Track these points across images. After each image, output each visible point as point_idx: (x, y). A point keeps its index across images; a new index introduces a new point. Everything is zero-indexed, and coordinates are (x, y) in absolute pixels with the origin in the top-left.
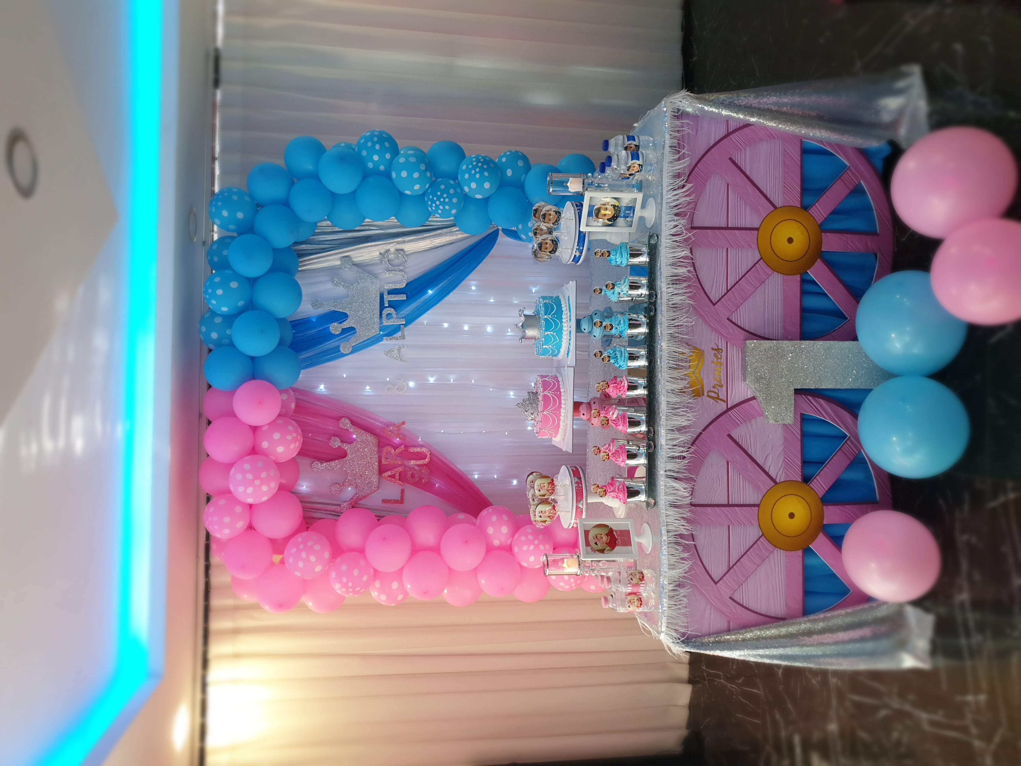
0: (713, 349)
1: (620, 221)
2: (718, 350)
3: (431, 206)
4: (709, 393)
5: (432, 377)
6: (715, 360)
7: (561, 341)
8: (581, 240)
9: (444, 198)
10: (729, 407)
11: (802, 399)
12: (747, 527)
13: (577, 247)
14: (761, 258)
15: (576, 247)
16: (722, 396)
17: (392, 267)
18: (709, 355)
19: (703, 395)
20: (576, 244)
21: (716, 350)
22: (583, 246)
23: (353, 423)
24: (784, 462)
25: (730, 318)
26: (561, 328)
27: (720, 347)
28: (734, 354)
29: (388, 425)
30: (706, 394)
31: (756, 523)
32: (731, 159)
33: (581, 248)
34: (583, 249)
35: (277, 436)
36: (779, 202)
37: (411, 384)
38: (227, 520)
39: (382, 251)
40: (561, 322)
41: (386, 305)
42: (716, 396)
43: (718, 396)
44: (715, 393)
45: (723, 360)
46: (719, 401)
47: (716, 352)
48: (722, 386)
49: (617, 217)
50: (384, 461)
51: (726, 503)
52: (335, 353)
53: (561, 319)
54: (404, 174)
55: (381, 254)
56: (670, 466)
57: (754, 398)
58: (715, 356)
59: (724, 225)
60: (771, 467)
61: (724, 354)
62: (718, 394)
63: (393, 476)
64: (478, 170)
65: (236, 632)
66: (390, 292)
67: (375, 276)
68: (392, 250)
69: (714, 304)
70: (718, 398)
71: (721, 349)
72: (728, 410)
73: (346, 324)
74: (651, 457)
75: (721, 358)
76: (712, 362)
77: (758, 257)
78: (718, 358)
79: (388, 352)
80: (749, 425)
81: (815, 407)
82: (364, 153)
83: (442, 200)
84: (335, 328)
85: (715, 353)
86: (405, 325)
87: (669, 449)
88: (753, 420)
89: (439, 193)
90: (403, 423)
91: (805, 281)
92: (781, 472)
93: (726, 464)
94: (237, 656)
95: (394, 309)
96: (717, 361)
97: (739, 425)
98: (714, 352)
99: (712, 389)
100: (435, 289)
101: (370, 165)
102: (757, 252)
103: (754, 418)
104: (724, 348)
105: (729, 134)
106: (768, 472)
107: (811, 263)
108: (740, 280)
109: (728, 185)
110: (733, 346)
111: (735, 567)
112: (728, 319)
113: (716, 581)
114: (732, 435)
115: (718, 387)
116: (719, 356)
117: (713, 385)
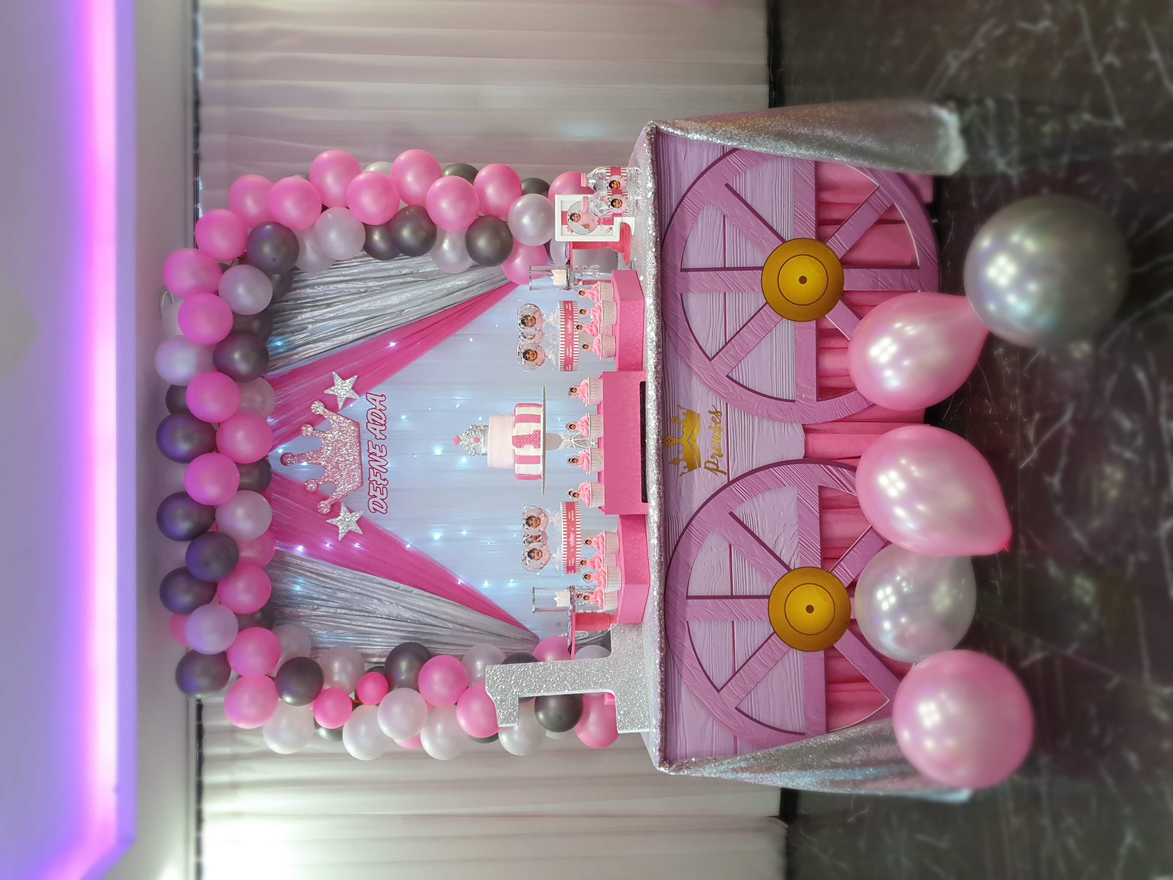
0: (710, 412)
2: (716, 412)
4: (707, 465)
6: (713, 425)
10: (730, 480)
11: (820, 469)
12: (754, 622)
14: (767, 303)
16: (723, 467)
18: (706, 419)
19: (700, 466)
21: (713, 413)
24: (799, 545)
25: (730, 375)
28: (736, 416)
30: (703, 465)
31: (765, 618)
36: (788, 235)
42: (715, 467)
43: (718, 467)
44: (714, 463)
46: (718, 473)
47: (714, 416)
48: (722, 456)
51: (730, 594)
57: (760, 469)
58: (712, 420)
59: (720, 265)
60: (783, 551)
61: (723, 417)
62: (717, 465)
69: (710, 360)
70: (717, 470)
71: (721, 413)
72: (730, 483)
75: (720, 423)
76: (710, 427)
77: (762, 301)
78: (716, 423)
80: (755, 501)
85: (713, 417)
88: (760, 496)
93: (728, 548)
96: (716, 426)
97: (743, 501)
98: (712, 415)
99: (710, 459)
102: (761, 295)
103: (761, 492)
104: (724, 412)
105: (725, 155)
106: (779, 556)
107: (830, 306)
108: (741, 329)
109: (724, 217)
110: (734, 409)
111: (741, 671)
112: (728, 376)
113: (719, 688)
114: (735, 513)
115: (717, 457)
116: (718, 421)
117: (712, 455)
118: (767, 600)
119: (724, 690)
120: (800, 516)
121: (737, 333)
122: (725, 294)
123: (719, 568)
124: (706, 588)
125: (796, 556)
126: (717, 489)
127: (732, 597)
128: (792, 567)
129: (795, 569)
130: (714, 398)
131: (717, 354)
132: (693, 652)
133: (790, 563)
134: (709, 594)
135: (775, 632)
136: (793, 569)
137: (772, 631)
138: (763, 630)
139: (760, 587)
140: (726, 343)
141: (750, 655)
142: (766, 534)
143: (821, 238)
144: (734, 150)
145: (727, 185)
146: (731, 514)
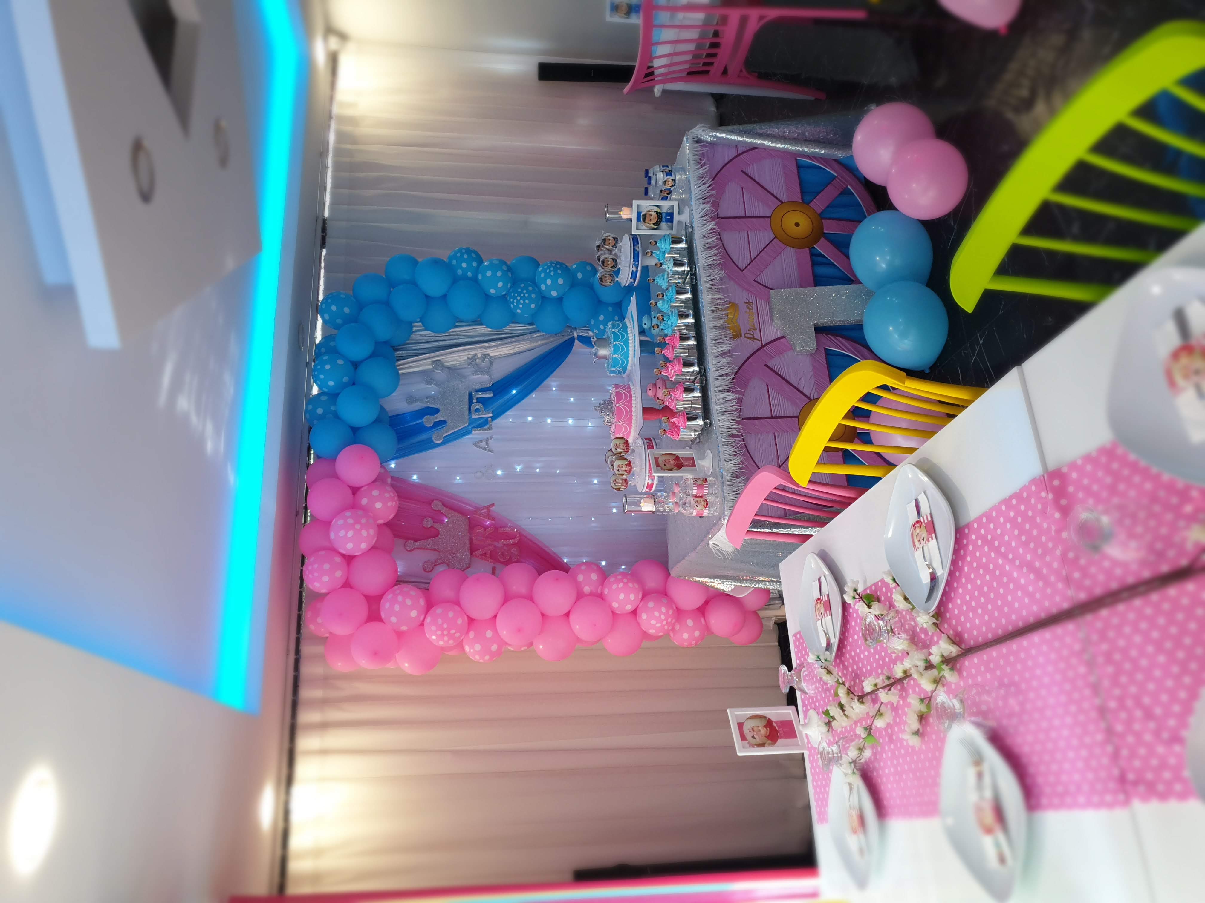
1: (663, 225)
2: (749, 303)
3: (513, 302)
4: (746, 335)
5: (519, 466)
6: (748, 310)
7: (628, 350)
8: (636, 256)
9: (524, 294)
10: (763, 344)
11: (823, 338)
12: (790, 433)
13: (634, 262)
14: (776, 237)
15: (632, 262)
16: (757, 335)
17: (480, 370)
18: (743, 307)
19: (741, 336)
20: (632, 260)
21: (747, 303)
22: (638, 261)
23: (444, 505)
24: (815, 384)
25: (756, 280)
26: (627, 339)
27: (751, 301)
28: (762, 305)
29: (477, 509)
30: (743, 336)
31: (796, 430)
32: (742, 171)
33: (637, 263)
34: (638, 264)
35: (375, 493)
36: (784, 198)
37: (499, 473)
38: (327, 566)
39: (470, 356)
40: (627, 334)
41: (475, 401)
42: (752, 337)
43: (754, 337)
44: (751, 334)
45: (755, 311)
48: (756, 329)
49: (660, 222)
50: (475, 541)
51: (770, 416)
52: (429, 445)
53: (626, 332)
54: (489, 273)
55: (468, 358)
56: (718, 383)
57: (783, 337)
58: (747, 308)
59: (743, 215)
60: (805, 388)
61: (754, 306)
62: (753, 335)
63: (484, 555)
64: (552, 269)
65: (324, 726)
66: (477, 391)
67: (465, 377)
68: (479, 355)
69: (742, 271)
70: (753, 338)
71: (752, 303)
72: (763, 346)
73: (439, 417)
74: (704, 390)
75: (752, 309)
76: (746, 312)
77: (772, 236)
78: (750, 309)
79: (476, 444)
80: (782, 357)
81: (836, 343)
82: (454, 262)
83: (522, 295)
84: (428, 421)
85: (747, 306)
86: (493, 418)
87: (716, 370)
88: (785, 354)
89: (519, 290)
90: (493, 505)
91: (814, 254)
92: (814, 390)
93: (766, 386)
94: (324, 752)
95: (483, 404)
96: (750, 311)
97: (773, 357)
98: (746, 304)
99: (748, 332)
100: (519, 388)
101: (460, 272)
102: (771, 233)
103: (785, 351)
104: (754, 302)
105: (739, 154)
106: (802, 390)
107: (817, 241)
108: (760, 253)
109: (743, 189)
110: (761, 300)
111: (784, 465)
112: (754, 281)
114: (769, 365)
115: (753, 331)
116: (751, 308)
117: (749, 328)
118: (797, 419)
120: (814, 366)
121: (758, 255)
122: (748, 232)
123: (761, 400)
124: (753, 412)
126: (755, 350)
127: (772, 417)
128: (812, 399)
129: (814, 399)
130: (747, 294)
131: (746, 267)
132: (749, 455)
133: (810, 396)
134: (756, 417)
139: (791, 412)
140: (752, 261)
142: (792, 376)
143: (805, 202)
146: (766, 365)
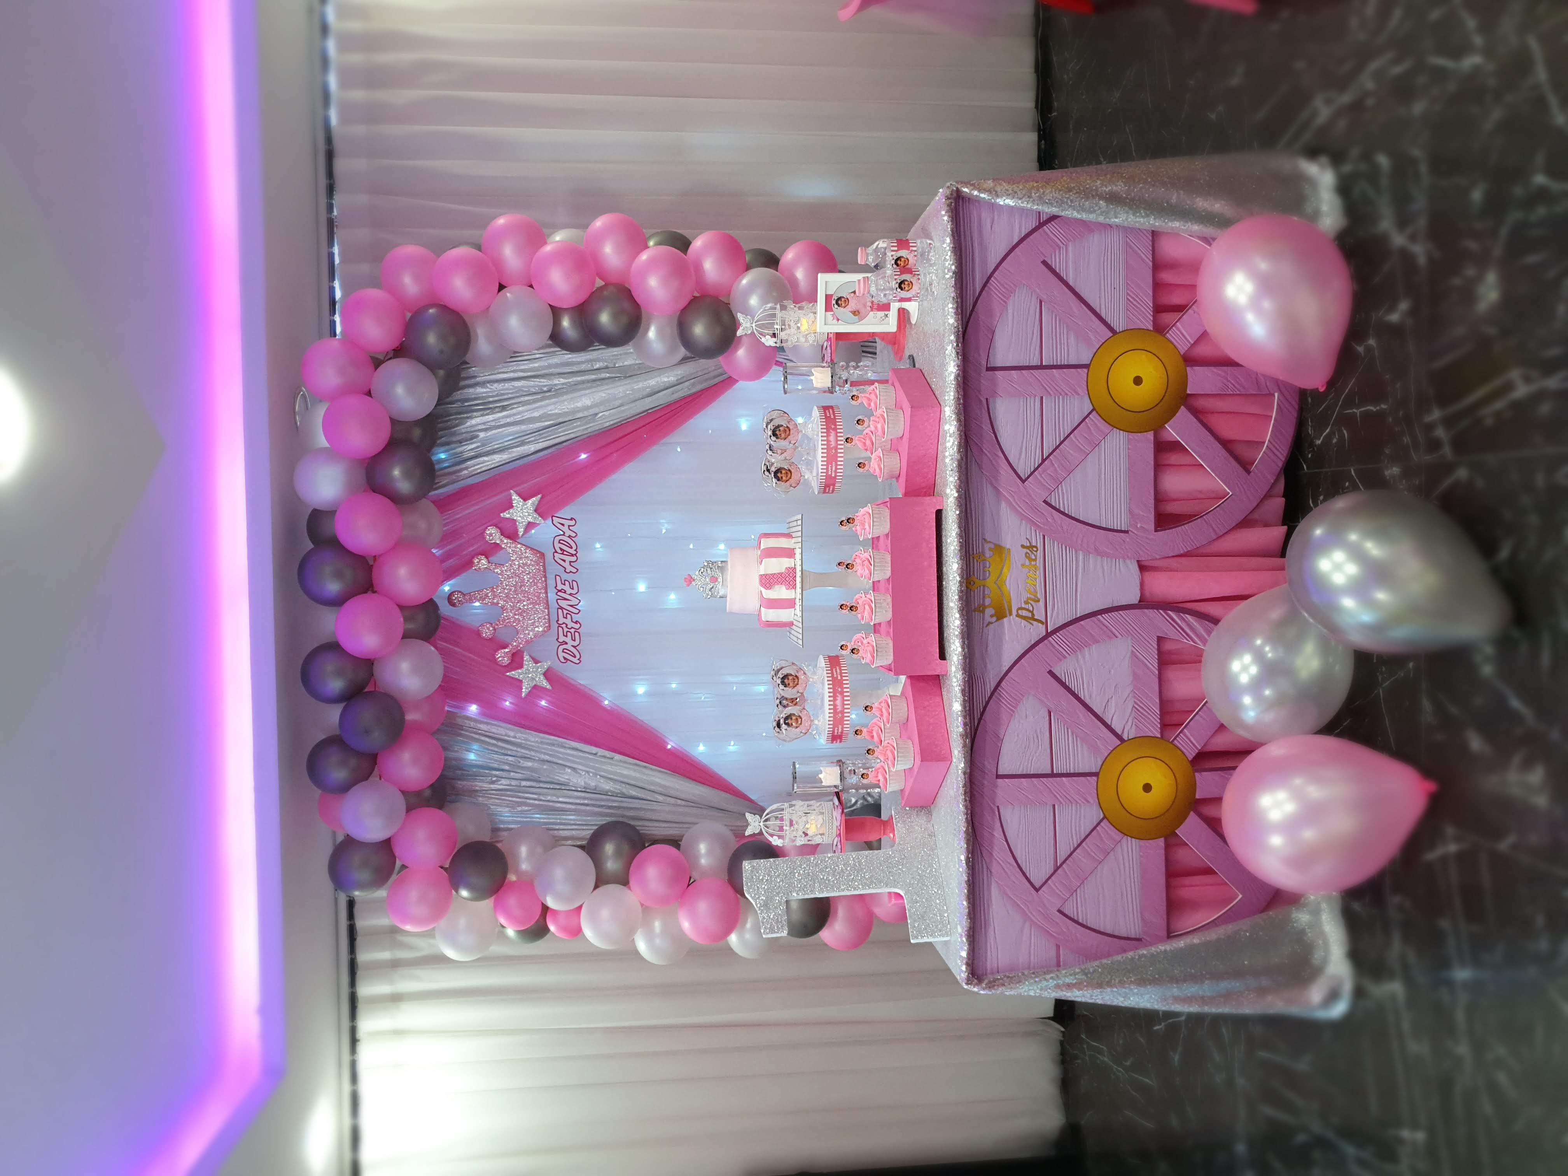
0: (1023, 546)
2: (1032, 547)
4: (1020, 612)
6: (1027, 562)
10: (1049, 631)
11: (1156, 615)
12: (1080, 807)
14: (1094, 409)
16: (1039, 614)
18: (1019, 556)
19: (1011, 614)
21: (1027, 548)
24: (1134, 709)
25: (1048, 500)
28: (1055, 552)
30: (1014, 613)
31: (1093, 800)
36: (1119, 325)
42: (1030, 615)
43: (1033, 615)
44: (1028, 610)
45: (1040, 562)
46: (1035, 623)
47: (1028, 551)
48: (1038, 601)
51: (1049, 772)
57: (1086, 617)
58: (1026, 556)
59: (1035, 362)
60: (1115, 717)
61: (1040, 553)
62: (1032, 612)
69: (1023, 481)
70: (1033, 618)
71: (1036, 547)
72: (1048, 635)
75: (1035, 560)
76: (1023, 565)
77: (1088, 407)
78: (1030, 560)
80: (1080, 657)
81: (1180, 626)
85: (1027, 553)
88: (1086, 649)
91: (1161, 443)
93: (1047, 714)
96: (1030, 564)
97: (1065, 657)
98: (1025, 550)
99: (1023, 606)
102: (1087, 400)
103: (1088, 645)
104: (1040, 545)
105: (1041, 225)
106: (1110, 724)
107: (1171, 413)
108: (1061, 443)
109: (1041, 302)
110: (1054, 542)
111: (1064, 866)
112: (1045, 502)
113: (1037, 886)
114: (1055, 671)
115: (1033, 603)
116: (1034, 558)
117: (1025, 600)
118: (1095, 778)
119: (1044, 888)
120: (1135, 675)
121: (1057, 447)
122: (1042, 398)
123: (1036, 740)
124: (1020, 765)
125: (1130, 724)
126: (1033, 642)
127: (1052, 775)
128: (1125, 737)
129: (1129, 740)
130: (1028, 530)
131: (1032, 473)
132: (1005, 843)
133: (1123, 733)
134: (1024, 773)
135: (1105, 817)
136: (1126, 739)
137: (1102, 816)
138: (1090, 814)
139: (1086, 761)
140: (1043, 461)
141: (1076, 846)
142: (1094, 696)
143: (1160, 329)
144: (1053, 218)
145: (1044, 263)
